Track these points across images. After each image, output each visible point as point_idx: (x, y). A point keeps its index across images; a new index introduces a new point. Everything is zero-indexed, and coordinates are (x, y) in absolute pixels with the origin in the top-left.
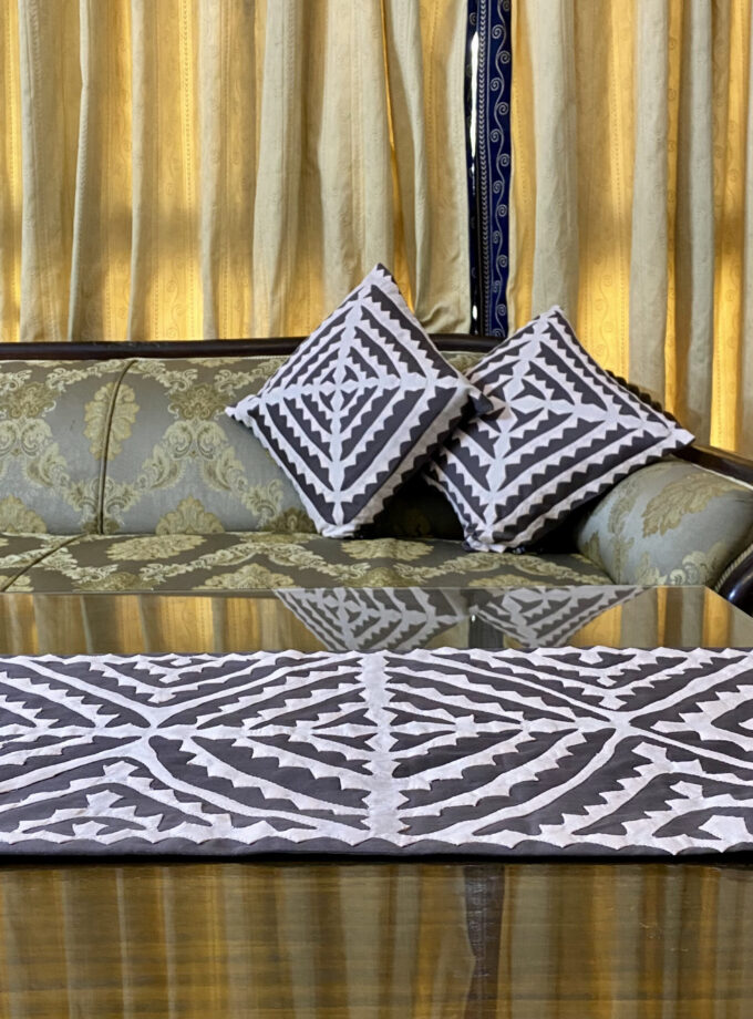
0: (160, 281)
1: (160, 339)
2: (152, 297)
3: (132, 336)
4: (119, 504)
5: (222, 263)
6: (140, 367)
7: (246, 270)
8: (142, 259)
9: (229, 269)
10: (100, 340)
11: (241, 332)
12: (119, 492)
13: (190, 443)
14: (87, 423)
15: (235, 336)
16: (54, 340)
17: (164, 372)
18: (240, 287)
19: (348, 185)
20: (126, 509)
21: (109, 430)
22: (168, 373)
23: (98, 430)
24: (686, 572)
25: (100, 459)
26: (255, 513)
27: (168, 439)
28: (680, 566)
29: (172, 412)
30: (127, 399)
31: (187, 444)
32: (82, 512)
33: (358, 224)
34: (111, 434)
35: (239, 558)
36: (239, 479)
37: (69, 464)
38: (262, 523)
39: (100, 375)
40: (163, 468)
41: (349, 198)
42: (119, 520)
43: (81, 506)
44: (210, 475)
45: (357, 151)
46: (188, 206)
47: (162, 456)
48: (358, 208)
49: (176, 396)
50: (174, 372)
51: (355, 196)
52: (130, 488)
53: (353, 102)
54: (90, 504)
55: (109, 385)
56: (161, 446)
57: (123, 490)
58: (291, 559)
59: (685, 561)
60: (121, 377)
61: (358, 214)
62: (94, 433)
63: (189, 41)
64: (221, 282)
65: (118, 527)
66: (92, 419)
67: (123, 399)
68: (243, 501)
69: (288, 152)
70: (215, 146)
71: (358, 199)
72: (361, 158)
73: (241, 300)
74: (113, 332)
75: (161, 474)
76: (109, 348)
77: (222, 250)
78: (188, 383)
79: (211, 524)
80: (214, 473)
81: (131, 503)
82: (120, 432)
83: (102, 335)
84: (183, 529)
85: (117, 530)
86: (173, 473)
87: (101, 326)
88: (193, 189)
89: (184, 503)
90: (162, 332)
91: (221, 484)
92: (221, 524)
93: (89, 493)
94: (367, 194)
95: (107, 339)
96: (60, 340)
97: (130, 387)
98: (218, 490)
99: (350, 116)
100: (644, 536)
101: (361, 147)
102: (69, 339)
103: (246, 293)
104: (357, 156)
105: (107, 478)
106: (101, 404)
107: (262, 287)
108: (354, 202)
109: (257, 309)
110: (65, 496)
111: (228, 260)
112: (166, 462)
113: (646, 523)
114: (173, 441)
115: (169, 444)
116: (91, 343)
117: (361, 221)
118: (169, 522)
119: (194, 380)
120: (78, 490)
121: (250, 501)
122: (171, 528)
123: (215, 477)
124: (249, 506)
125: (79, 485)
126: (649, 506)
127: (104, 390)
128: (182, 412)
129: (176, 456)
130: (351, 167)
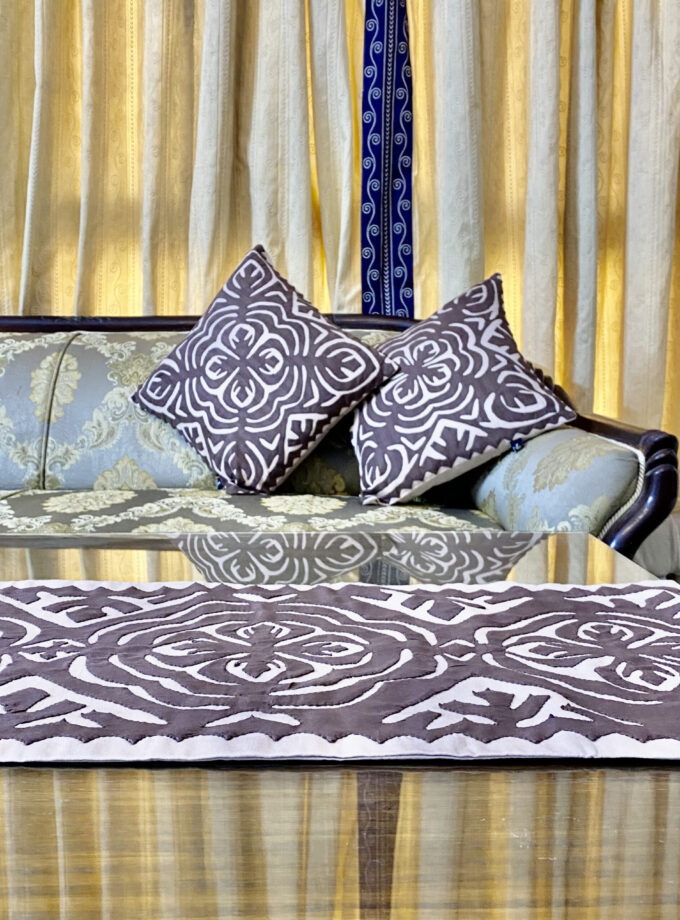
0: (104, 264)
1: (104, 314)
2: (96, 278)
3: (78, 313)
4: (60, 462)
5: (160, 248)
6: (84, 339)
7: (182, 256)
8: (87, 243)
9: (166, 253)
10: (48, 314)
11: (177, 309)
12: (60, 451)
13: (127, 407)
14: (33, 389)
15: (172, 313)
16: (6, 314)
17: (105, 344)
18: (177, 270)
19: (275, 179)
20: (66, 467)
21: (53, 394)
22: (109, 345)
23: (42, 396)
24: (572, 524)
25: (44, 421)
26: (186, 472)
27: (107, 404)
28: (566, 518)
29: (111, 379)
30: (70, 368)
31: (124, 409)
32: (26, 470)
33: (282, 216)
34: (55, 399)
35: (165, 510)
36: (171, 440)
37: (15, 425)
38: (191, 481)
39: (46, 346)
40: (102, 430)
41: (276, 192)
42: (60, 477)
43: (25, 464)
44: (145, 437)
45: (283, 150)
46: (131, 196)
47: (101, 420)
48: (283, 202)
49: (115, 365)
50: (115, 344)
51: (280, 189)
52: (71, 448)
53: (280, 106)
54: (33, 462)
55: (54, 355)
56: (100, 409)
57: (64, 450)
58: (213, 511)
59: (571, 513)
60: (65, 348)
61: (283, 206)
62: (38, 397)
63: (135, 49)
64: (159, 263)
65: (59, 483)
66: (37, 385)
67: (66, 367)
68: (175, 460)
69: (222, 149)
70: (156, 142)
71: (283, 193)
72: (286, 156)
73: (177, 281)
74: (60, 308)
75: (100, 435)
76: (56, 322)
77: (161, 236)
78: (127, 353)
79: (144, 481)
80: (149, 435)
81: (72, 462)
82: (63, 396)
83: (50, 311)
84: (119, 485)
85: (58, 487)
86: (111, 434)
87: (49, 302)
88: (136, 180)
89: (120, 462)
90: (104, 309)
91: (155, 445)
92: (155, 482)
93: (33, 451)
94: (291, 188)
95: (55, 314)
96: (12, 314)
97: (74, 356)
98: (151, 450)
99: (277, 119)
100: (535, 492)
101: (286, 147)
102: (20, 314)
103: (182, 274)
104: (283, 155)
105: (50, 438)
106: (46, 372)
107: (197, 269)
108: (280, 196)
109: (191, 289)
110: (11, 455)
111: (166, 244)
112: (104, 425)
113: (536, 480)
114: (111, 406)
115: (108, 408)
116: (39, 318)
117: (285, 213)
118: (106, 479)
119: (132, 352)
120: (24, 450)
121: (181, 461)
122: (108, 485)
123: (149, 439)
124: (180, 465)
125: (24, 445)
126: (539, 465)
127: (49, 359)
128: (120, 378)
129: (114, 419)
130: (277, 165)
